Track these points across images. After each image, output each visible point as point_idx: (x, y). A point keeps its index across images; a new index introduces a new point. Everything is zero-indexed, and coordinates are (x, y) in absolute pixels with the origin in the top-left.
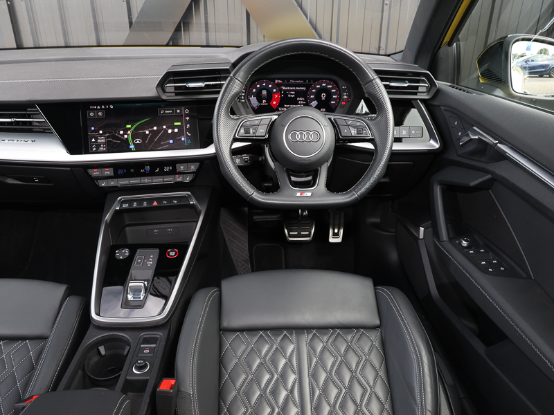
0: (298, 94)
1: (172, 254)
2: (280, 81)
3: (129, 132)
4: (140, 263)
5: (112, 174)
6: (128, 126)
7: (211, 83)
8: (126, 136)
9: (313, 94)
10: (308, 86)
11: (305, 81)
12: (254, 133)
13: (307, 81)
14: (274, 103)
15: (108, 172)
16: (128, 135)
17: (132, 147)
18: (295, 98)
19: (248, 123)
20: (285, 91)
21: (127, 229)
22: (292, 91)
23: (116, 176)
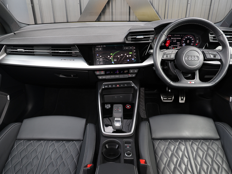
0: (178, 41)
1: (128, 107)
2: (170, 35)
3: (112, 57)
4: (116, 110)
5: (104, 74)
6: (111, 54)
7: (146, 36)
8: (110, 58)
9: (184, 40)
10: (182, 38)
11: (181, 35)
12: (170, 57)
13: (182, 35)
14: (167, 44)
15: (103, 73)
16: (111, 57)
17: (113, 62)
18: (176, 42)
19: (167, 53)
20: (172, 39)
21: (105, 96)
22: (175, 39)
23: (106, 74)
